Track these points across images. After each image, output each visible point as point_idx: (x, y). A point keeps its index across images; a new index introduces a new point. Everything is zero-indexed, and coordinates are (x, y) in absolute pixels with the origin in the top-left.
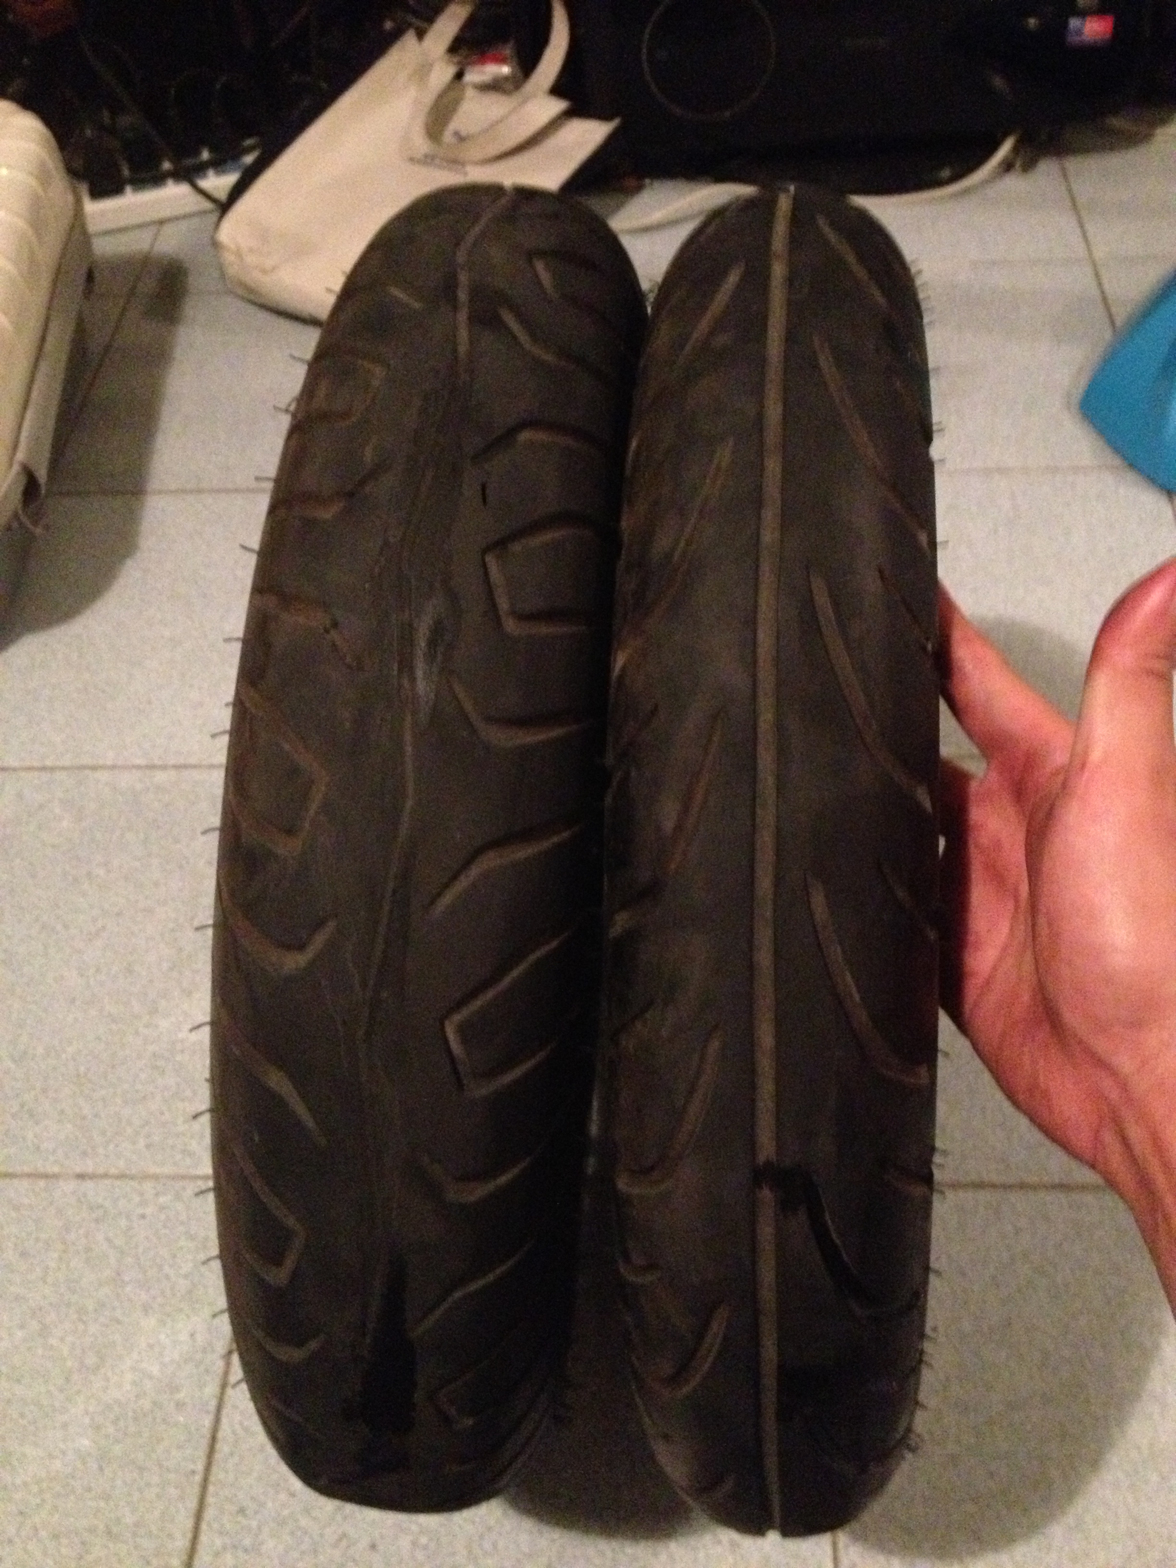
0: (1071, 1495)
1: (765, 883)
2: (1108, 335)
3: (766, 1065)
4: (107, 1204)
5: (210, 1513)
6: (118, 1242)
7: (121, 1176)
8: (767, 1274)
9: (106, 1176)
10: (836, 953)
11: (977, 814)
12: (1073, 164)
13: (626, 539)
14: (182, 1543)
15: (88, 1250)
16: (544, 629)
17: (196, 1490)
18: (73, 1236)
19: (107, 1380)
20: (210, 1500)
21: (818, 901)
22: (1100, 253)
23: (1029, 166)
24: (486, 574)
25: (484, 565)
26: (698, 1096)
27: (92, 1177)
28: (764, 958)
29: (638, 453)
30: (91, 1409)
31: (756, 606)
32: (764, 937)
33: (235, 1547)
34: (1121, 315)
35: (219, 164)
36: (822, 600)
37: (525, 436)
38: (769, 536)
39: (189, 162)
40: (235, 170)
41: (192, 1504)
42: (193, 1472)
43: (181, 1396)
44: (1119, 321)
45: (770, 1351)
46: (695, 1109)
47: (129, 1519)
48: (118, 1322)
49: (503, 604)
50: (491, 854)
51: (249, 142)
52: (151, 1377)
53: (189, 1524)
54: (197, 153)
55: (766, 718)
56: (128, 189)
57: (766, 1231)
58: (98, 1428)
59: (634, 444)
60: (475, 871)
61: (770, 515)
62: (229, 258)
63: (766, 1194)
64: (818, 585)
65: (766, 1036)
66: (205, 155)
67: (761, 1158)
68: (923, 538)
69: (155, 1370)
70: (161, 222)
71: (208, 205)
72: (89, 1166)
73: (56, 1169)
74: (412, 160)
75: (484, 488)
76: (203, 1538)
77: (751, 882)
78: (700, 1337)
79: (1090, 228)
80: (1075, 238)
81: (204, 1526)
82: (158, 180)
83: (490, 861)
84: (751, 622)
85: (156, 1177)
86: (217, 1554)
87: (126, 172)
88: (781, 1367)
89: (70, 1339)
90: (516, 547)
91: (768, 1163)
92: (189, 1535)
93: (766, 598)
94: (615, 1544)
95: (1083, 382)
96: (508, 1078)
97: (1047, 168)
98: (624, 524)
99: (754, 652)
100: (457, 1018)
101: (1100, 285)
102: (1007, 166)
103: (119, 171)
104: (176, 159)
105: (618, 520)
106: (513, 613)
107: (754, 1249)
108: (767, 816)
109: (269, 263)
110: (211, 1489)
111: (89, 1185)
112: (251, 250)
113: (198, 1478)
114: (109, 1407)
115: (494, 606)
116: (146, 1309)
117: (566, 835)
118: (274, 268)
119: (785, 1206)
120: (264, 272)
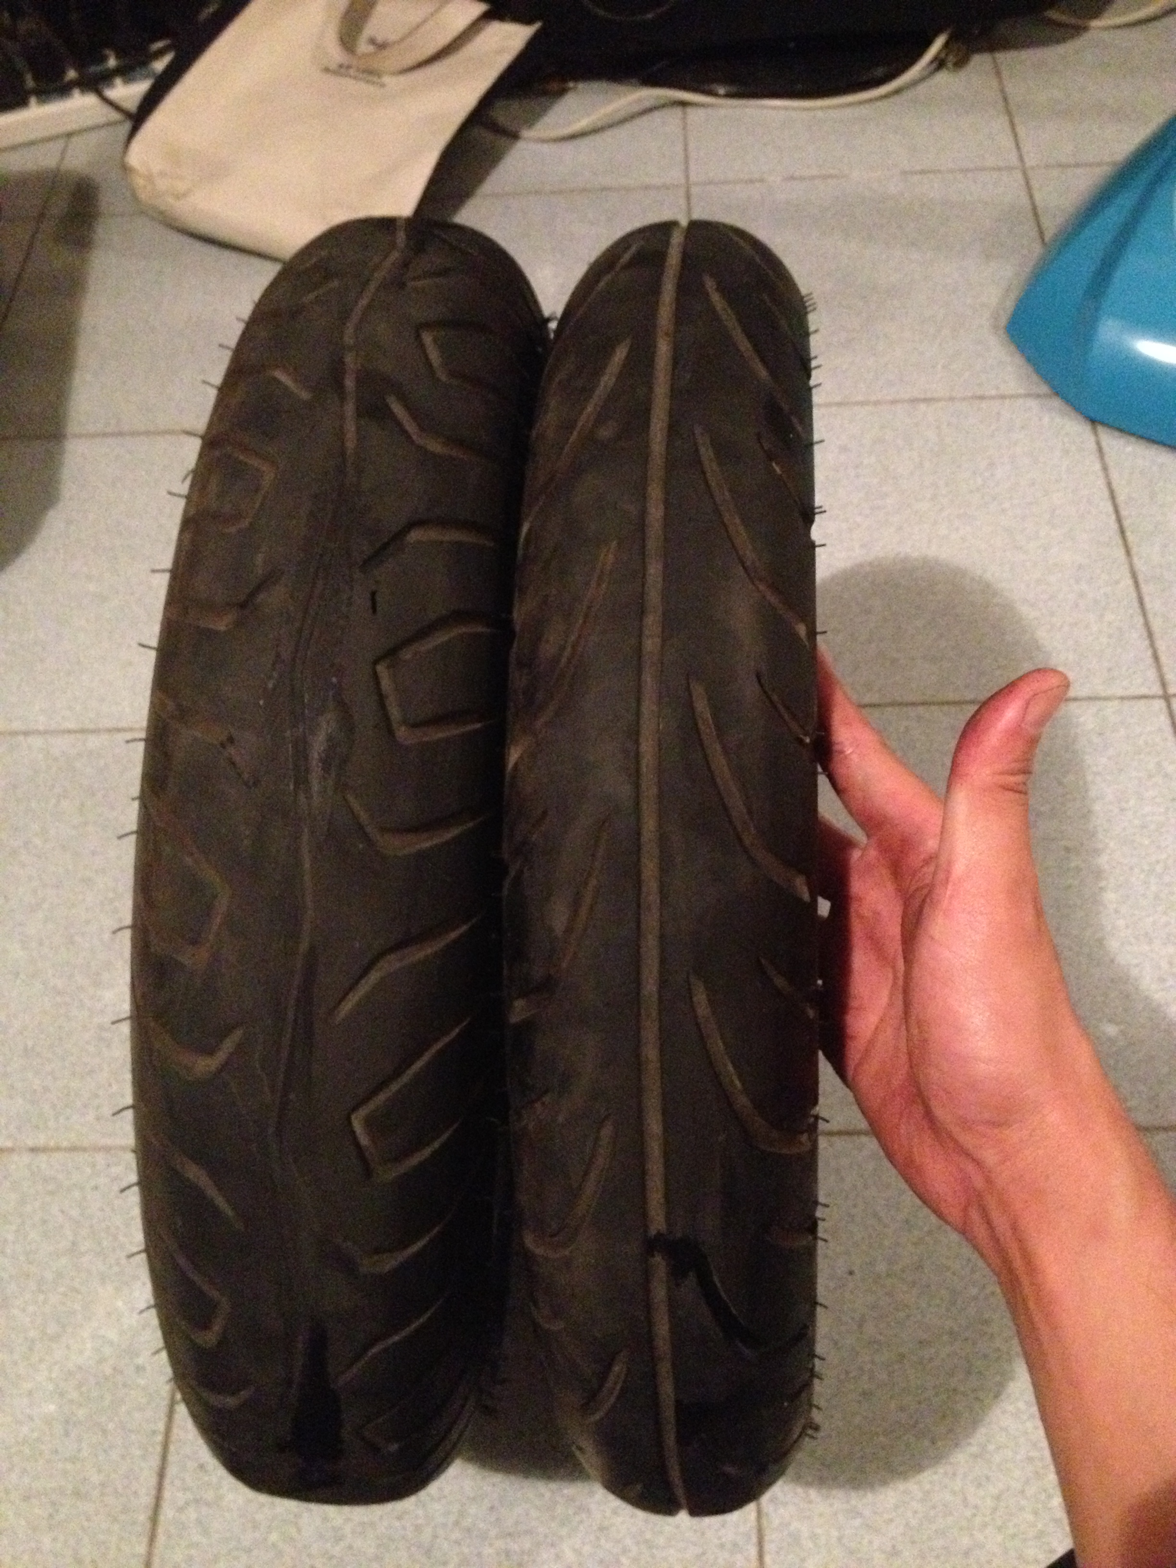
0: (975, 1423)
1: (650, 986)
2: (1037, 249)
3: (655, 1149)
4: (60, 1176)
5: (172, 1470)
6: (75, 1213)
7: (73, 1149)
8: (662, 1328)
9: (58, 1149)
10: (717, 1046)
11: (858, 886)
12: (1004, 57)
13: (518, 628)
14: (146, 1499)
15: (44, 1222)
16: (438, 734)
17: (159, 1449)
18: (29, 1208)
19: (68, 1347)
20: (172, 1458)
21: (701, 997)
22: (1031, 161)
23: (961, 63)
24: (377, 683)
25: (376, 677)
26: (593, 1176)
27: (45, 1150)
28: (651, 1053)
29: (528, 541)
30: (54, 1375)
31: (638, 714)
32: (650, 1033)
33: (197, 1501)
34: (1051, 227)
35: (126, 72)
36: (702, 706)
37: (415, 536)
38: (651, 644)
39: (93, 69)
40: (146, 77)
41: (154, 1462)
42: (154, 1432)
43: (140, 1361)
44: (1048, 236)
45: (667, 1389)
46: (590, 1187)
47: (96, 1479)
48: (78, 1291)
49: (395, 713)
50: (392, 957)
51: (159, 45)
52: (111, 1343)
53: (153, 1481)
54: (104, 59)
55: (650, 825)
56: (33, 100)
57: (660, 1292)
58: (62, 1395)
59: (525, 529)
60: (374, 977)
61: (652, 622)
62: (140, 182)
63: (659, 1261)
64: (698, 690)
65: (654, 1125)
66: (112, 62)
67: (653, 1232)
68: (802, 630)
69: (112, 1335)
70: (69, 135)
71: (115, 116)
72: (41, 1140)
73: (9, 1144)
74: (327, 70)
75: (373, 594)
76: (167, 1494)
77: (638, 982)
78: (603, 1377)
79: (1021, 131)
80: (1006, 141)
81: (167, 1482)
82: (64, 90)
83: (392, 964)
84: (634, 734)
85: (107, 1149)
86: (181, 1510)
87: (30, 83)
88: (678, 1403)
89: (31, 1309)
90: (407, 655)
91: (659, 1234)
92: (153, 1492)
93: (648, 707)
94: (553, 1486)
95: (1010, 305)
96: (415, 1160)
97: (980, 61)
98: (515, 615)
99: (638, 763)
100: (363, 1112)
101: (1031, 197)
102: (939, 64)
103: (23, 82)
104: (80, 67)
105: (510, 612)
106: (404, 722)
107: (648, 1307)
108: (651, 921)
109: (181, 186)
110: (172, 1448)
111: (43, 1157)
112: (162, 174)
113: (160, 1438)
114: (70, 1373)
115: (386, 717)
116: (103, 1279)
117: (464, 928)
118: (185, 195)
119: (677, 1273)
120: (178, 197)
